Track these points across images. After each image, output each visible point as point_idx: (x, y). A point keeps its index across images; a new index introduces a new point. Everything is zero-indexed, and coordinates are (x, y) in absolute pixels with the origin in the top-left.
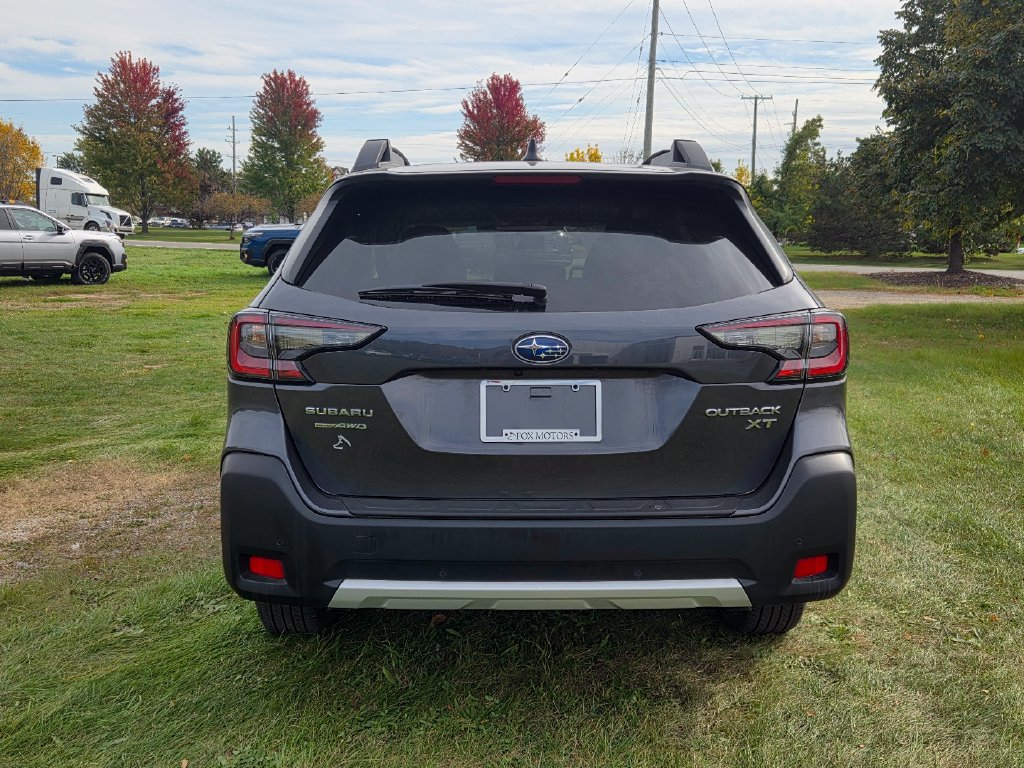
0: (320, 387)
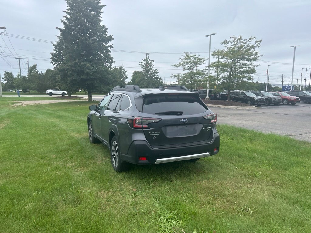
0: (151, 129)
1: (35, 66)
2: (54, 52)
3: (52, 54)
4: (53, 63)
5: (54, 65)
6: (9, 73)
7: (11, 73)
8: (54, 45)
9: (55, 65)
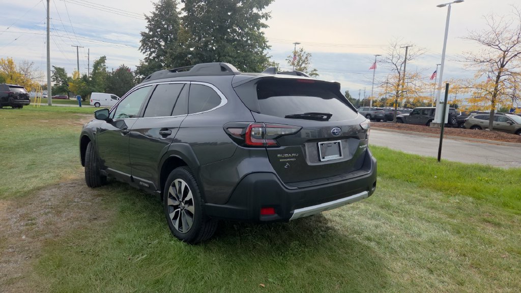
0: (282, 148)
1: (103, 59)
2: (147, 31)
3: (143, 34)
4: (142, 50)
5: (144, 53)
6: (59, 69)
7: (63, 70)
8: (147, 18)
9: (146, 53)
